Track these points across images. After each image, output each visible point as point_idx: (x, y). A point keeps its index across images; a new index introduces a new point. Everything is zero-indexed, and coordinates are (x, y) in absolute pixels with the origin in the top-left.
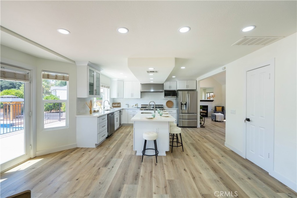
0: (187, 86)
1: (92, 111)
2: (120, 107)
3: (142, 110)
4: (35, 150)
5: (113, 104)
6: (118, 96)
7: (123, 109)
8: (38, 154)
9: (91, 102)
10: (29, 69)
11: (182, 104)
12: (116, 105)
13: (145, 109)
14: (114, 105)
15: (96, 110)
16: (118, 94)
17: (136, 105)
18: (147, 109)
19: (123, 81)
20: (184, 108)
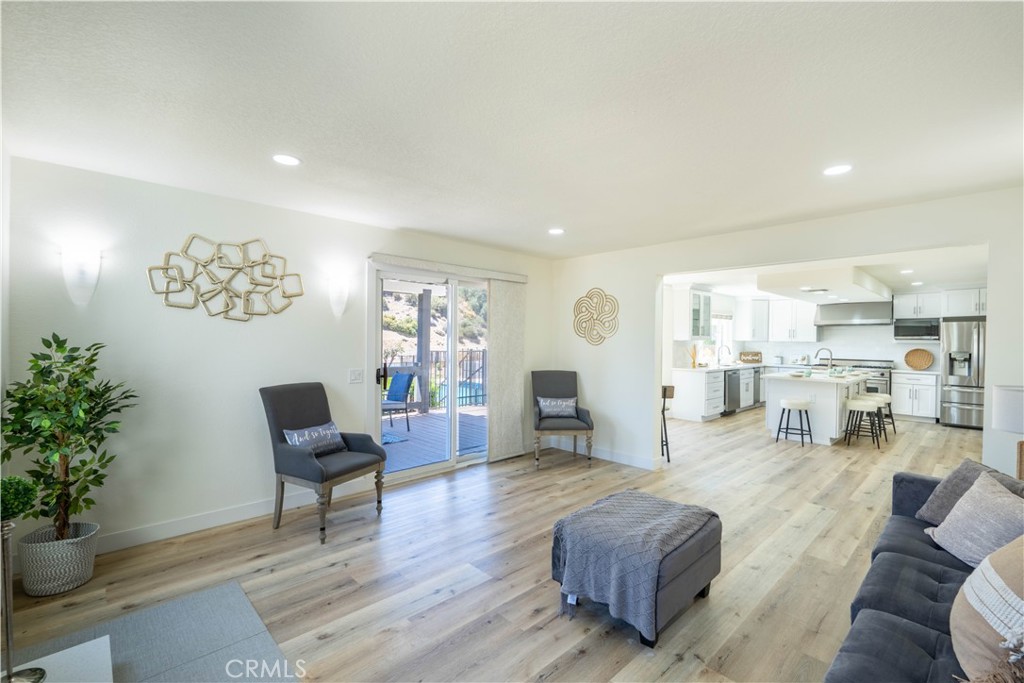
0: (978, 304)
1: (697, 363)
2: (760, 361)
5: (741, 354)
6: (754, 335)
7: (765, 367)
9: (695, 347)
11: (955, 359)
12: (750, 357)
14: (743, 357)
15: (703, 362)
16: (754, 330)
17: (804, 359)
19: (769, 300)
20: (962, 370)
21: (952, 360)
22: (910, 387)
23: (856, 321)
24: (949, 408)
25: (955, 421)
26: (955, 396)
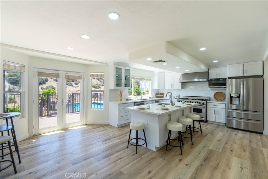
0: (244, 71)
2: (164, 97)
3: (179, 101)
4: (87, 120)
6: (159, 87)
8: (88, 123)
9: (121, 92)
10: (83, 72)
11: (233, 97)
12: (159, 96)
13: (187, 100)
14: (157, 96)
17: (177, 96)
18: (189, 100)
19: (165, 73)
20: (236, 102)
21: (231, 97)
22: (215, 109)
23: (196, 80)
24: (232, 120)
25: (234, 127)
26: (235, 115)
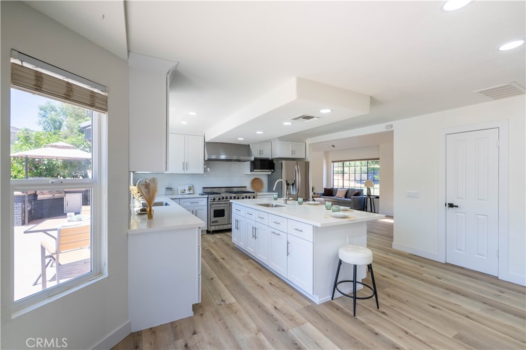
0: (293, 152)
11: (289, 184)
17: (190, 189)
